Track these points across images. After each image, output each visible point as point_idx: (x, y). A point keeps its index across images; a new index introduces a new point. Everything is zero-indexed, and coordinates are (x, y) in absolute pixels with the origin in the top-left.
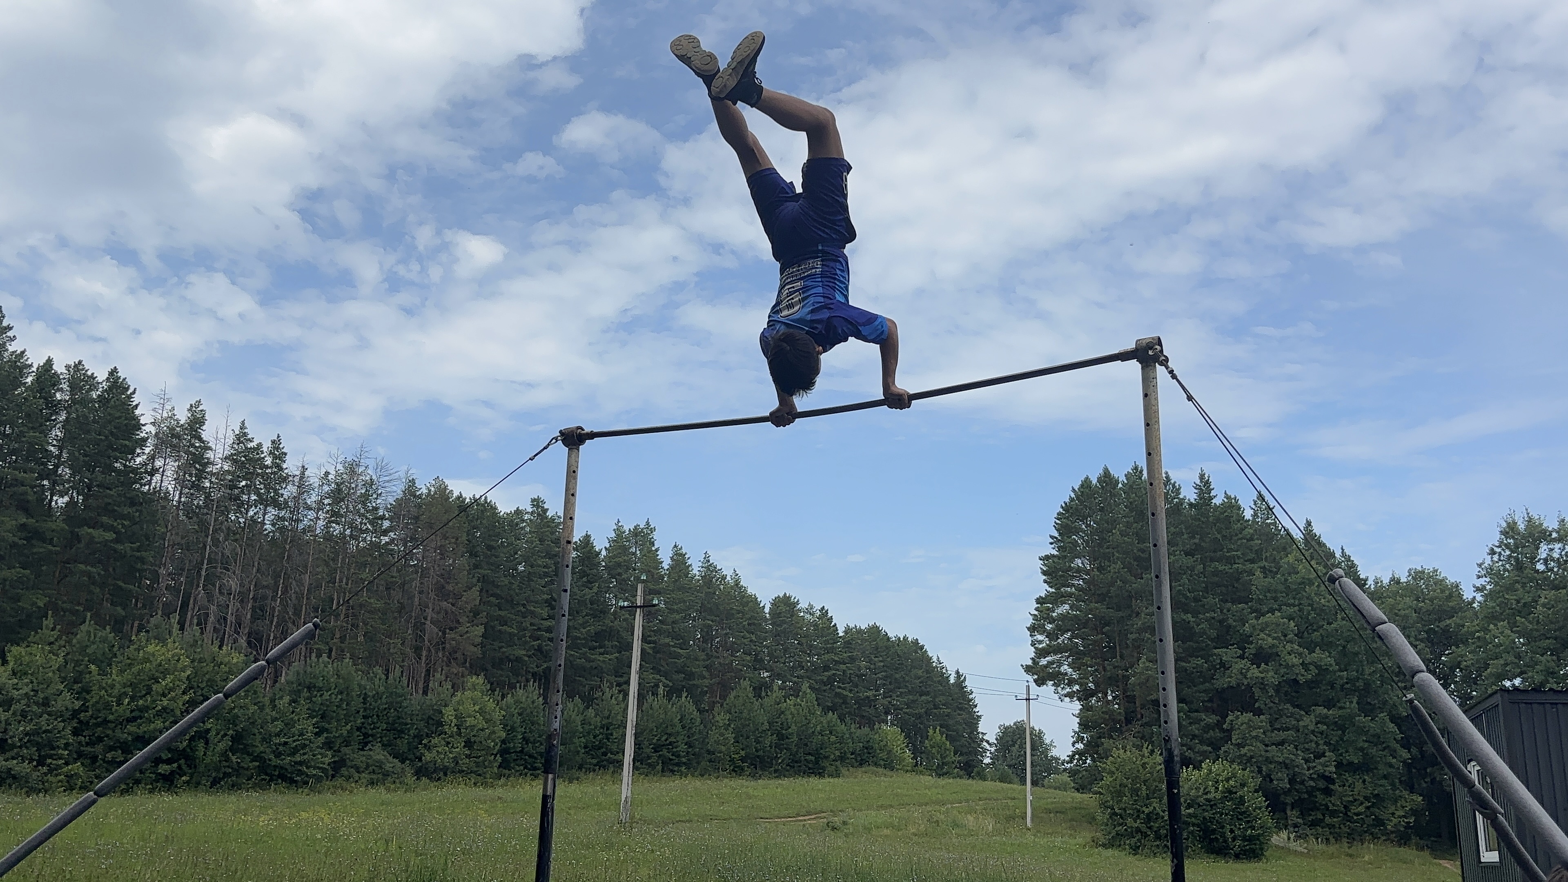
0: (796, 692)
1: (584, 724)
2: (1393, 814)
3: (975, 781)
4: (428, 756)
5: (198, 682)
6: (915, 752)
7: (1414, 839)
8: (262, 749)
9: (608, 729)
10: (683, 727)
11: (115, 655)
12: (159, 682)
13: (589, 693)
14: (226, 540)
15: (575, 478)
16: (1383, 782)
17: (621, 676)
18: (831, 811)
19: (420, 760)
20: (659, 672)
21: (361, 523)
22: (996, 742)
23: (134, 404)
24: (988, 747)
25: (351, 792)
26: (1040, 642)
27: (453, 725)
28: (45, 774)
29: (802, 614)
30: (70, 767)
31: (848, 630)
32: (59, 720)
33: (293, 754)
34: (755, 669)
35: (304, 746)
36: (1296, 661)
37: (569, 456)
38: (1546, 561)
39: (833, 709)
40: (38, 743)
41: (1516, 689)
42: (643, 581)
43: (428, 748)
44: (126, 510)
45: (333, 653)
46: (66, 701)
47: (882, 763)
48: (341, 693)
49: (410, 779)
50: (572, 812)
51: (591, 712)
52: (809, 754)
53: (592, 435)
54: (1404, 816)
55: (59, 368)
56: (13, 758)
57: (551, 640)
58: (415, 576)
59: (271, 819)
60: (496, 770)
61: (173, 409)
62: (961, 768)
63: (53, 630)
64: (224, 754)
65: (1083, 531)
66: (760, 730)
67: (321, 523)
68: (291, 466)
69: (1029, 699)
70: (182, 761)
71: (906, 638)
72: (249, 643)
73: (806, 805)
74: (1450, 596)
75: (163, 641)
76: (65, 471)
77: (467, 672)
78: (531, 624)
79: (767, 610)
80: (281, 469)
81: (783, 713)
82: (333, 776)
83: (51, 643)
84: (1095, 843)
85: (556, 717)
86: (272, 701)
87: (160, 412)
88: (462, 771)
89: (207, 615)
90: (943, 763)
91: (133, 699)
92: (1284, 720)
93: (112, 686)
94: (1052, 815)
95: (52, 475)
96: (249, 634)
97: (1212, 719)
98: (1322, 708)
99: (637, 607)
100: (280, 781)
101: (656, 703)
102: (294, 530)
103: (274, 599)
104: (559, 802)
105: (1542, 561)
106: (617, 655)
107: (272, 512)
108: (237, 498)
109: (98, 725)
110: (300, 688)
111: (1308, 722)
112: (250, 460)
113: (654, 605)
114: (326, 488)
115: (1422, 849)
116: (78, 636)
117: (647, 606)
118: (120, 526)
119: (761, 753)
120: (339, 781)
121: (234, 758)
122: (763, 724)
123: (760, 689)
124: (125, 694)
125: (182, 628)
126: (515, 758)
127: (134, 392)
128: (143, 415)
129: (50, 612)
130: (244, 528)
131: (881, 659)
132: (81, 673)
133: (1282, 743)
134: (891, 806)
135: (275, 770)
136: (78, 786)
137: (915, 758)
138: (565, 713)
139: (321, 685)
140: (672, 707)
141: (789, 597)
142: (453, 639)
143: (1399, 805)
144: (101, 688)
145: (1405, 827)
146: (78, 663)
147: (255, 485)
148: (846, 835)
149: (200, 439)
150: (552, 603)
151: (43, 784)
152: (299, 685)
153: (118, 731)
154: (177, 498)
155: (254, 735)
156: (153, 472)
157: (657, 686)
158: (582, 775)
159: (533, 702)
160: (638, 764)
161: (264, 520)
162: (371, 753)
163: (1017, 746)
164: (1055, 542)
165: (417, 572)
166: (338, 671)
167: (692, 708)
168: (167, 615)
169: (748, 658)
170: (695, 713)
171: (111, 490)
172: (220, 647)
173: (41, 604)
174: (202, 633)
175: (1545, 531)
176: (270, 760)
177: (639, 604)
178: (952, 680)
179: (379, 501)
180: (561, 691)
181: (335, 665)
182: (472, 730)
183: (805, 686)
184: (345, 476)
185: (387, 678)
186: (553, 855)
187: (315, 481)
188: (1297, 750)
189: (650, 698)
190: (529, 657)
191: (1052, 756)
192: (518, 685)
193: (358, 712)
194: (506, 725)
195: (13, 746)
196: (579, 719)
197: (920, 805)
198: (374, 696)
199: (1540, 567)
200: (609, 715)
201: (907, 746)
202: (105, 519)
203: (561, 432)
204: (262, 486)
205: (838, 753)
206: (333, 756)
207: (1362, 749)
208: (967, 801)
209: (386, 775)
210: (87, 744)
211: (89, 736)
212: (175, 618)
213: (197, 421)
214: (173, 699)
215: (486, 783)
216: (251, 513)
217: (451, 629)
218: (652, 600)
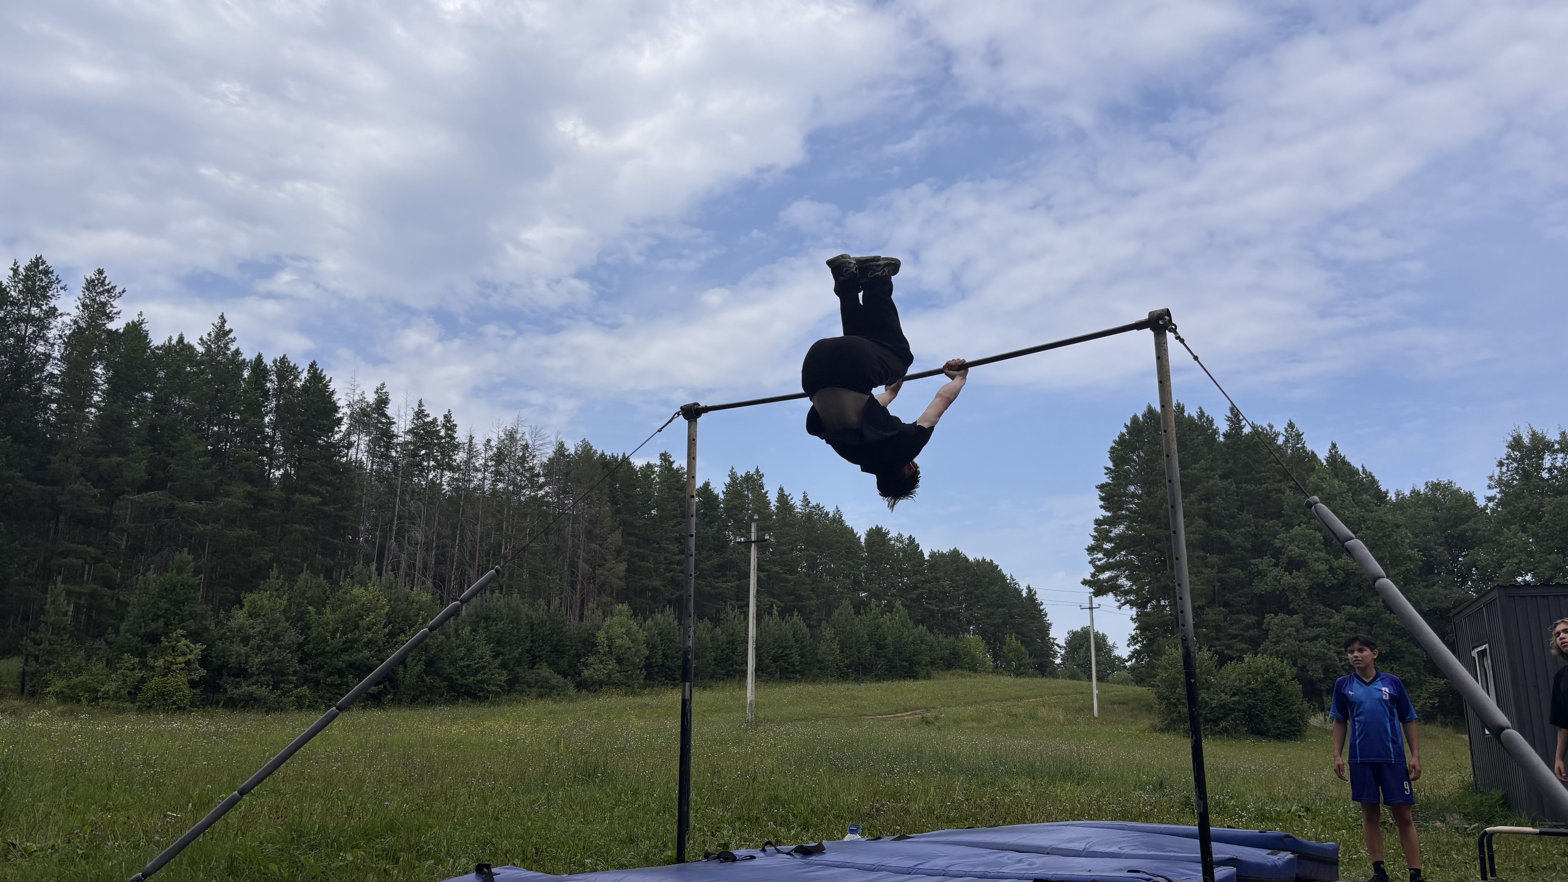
0: (890, 607)
1: (713, 640)
2: (1419, 696)
3: (1048, 679)
4: (586, 673)
5: (395, 618)
6: (996, 656)
7: (1439, 717)
8: (449, 671)
9: (733, 644)
10: (796, 641)
11: (328, 598)
12: (363, 619)
13: (716, 615)
14: (412, 499)
15: (695, 445)
16: (1411, 669)
17: (742, 600)
18: (925, 708)
19: (580, 675)
20: (773, 596)
21: (521, 481)
22: (1065, 645)
23: (331, 390)
24: (1058, 650)
25: (524, 704)
26: (1100, 560)
27: (605, 645)
28: (280, 696)
29: (893, 542)
30: (299, 690)
31: (933, 555)
32: (287, 651)
33: (475, 674)
34: (855, 590)
35: (484, 668)
36: (1323, 567)
37: (689, 427)
38: (1550, 470)
39: (922, 622)
40: (272, 672)
41: (1527, 584)
42: (756, 520)
43: (586, 665)
44: (330, 478)
45: (504, 590)
46: (292, 636)
47: (967, 666)
48: (512, 622)
49: (572, 691)
50: (707, 714)
51: (718, 631)
52: (904, 660)
53: (707, 409)
54: (1429, 698)
55: (268, 362)
56: (253, 684)
57: (682, 571)
58: (567, 522)
59: (461, 728)
60: (642, 682)
61: (363, 393)
62: (1036, 669)
63: (278, 578)
64: (420, 676)
65: (1135, 462)
66: (861, 642)
67: (487, 482)
68: (461, 436)
69: (1092, 608)
70: (387, 683)
71: (984, 560)
72: (434, 583)
73: (903, 704)
74: (1465, 504)
75: (363, 584)
76: (280, 449)
77: (614, 601)
78: (665, 559)
79: (862, 540)
80: (454, 439)
81: (879, 627)
82: (509, 691)
83: (277, 590)
84: (1154, 728)
85: (689, 637)
86: (456, 631)
87: (352, 396)
88: (613, 684)
89: (399, 562)
90: (1019, 665)
91: (344, 633)
92: (1316, 617)
93: (327, 624)
94: (1116, 706)
95: (269, 452)
96: (435, 577)
97: (1251, 619)
98: (1350, 606)
99: (752, 542)
100: (466, 697)
101: (772, 621)
102: (467, 489)
103: (453, 546)
104: (696, 706)
105: (1546, 471)
106: (738, 582)
107: (448, 474)
108: (420, 464)
109: (318, 655)
110: (478, 619)
111: (1337, 619)
112: (427, 432)
113: (766, 540)
114: (491, 453)
115: (1446, 726)
116: (298, 583)
117: (760, 541)
118: (324, 491)
119: (862, 661)
120: (515, 695)
121: (428, 680)
122: (863, 636)
123: (860, 607)
124: (337, 629)
125: (380, 574)
126: (658, 671)
127: (330, 381)
128: (339, 399)
129: (275, 565)
130: (425, 489)
131: (961, 577)
132: (302, 613)
133: (1316, 638)
134: (976, 702)
135: (462, 688)
136: (306, 705)
137: (995, 661)
138: (697, 632)
139: (495, 616)
140: (786, 625)
141: (882, 528)
142: (602, 574)
143: (1424, 688)
144: (319, 625)
145: (1430, 708)
146: (299, 605)
147: (433, 453)
148: (939, 729)
149: (386, 416)
150: (681, 541)
151: (279, 704)
152: (478, 617)
153: (334, 660)
154: (369, 467)
155: (443, 659)
156: (350, 445)
157: (772, 607)
158: (713, 684)
159: (670, 624)
160: (759, 673)
161: (441, 481)
162: (539, 671)
163: (1084, 648)
164: (1109, 473)
165: (569, 519)
166: (509, 604)
167: (803, 625)
168: (367, 563)
169: (848, 581)
170: (805, 629)
171: (315, 461)
172: (412, 589)
173: (267, 558)
174: (396, 577)
175: (1549, 442)
176: (456, 680)
177: (753, 540)
178: (1024, 594)
179: (535, 462)
180: (692, 615)
181: (506, 599)
182: (621, 649)
183: (898, 603)
184: (506, 442)
185: (549, 608)
186: (693, 751)
187: (479, 446)
188: (1330, 644)
189: (766, 617)
190: (664, 586)
191: (1114, 656)
192: (656, 610)
193: (527, 638)
194: (648, 644)
195: (253, 674)
196: (708, 637)
197: (1002, 701)
198: (538, 624)
199: (1545, 475)
200: (733, 633)
201: (988, 652)
202: (312, 486)
203: (681, 408)
204: (439, 454)
205: (928, 659)
206: (508, 675)
207: (1389, 641)
208: (1042, 696)
209: (552, 688)
210: (311, 671)
211: (312, 664)
212: (374, 566)
213: (382, 402)
214: (376, 632)
215: (635, 693)
216: (431, 476)
217: (600, 566)
218: (764, 536)
